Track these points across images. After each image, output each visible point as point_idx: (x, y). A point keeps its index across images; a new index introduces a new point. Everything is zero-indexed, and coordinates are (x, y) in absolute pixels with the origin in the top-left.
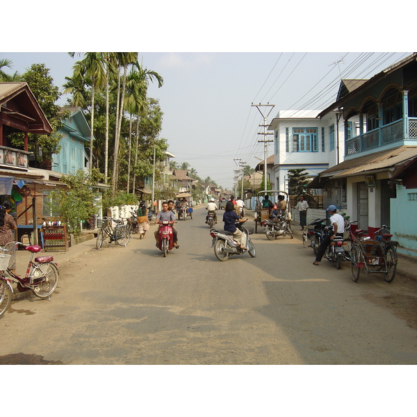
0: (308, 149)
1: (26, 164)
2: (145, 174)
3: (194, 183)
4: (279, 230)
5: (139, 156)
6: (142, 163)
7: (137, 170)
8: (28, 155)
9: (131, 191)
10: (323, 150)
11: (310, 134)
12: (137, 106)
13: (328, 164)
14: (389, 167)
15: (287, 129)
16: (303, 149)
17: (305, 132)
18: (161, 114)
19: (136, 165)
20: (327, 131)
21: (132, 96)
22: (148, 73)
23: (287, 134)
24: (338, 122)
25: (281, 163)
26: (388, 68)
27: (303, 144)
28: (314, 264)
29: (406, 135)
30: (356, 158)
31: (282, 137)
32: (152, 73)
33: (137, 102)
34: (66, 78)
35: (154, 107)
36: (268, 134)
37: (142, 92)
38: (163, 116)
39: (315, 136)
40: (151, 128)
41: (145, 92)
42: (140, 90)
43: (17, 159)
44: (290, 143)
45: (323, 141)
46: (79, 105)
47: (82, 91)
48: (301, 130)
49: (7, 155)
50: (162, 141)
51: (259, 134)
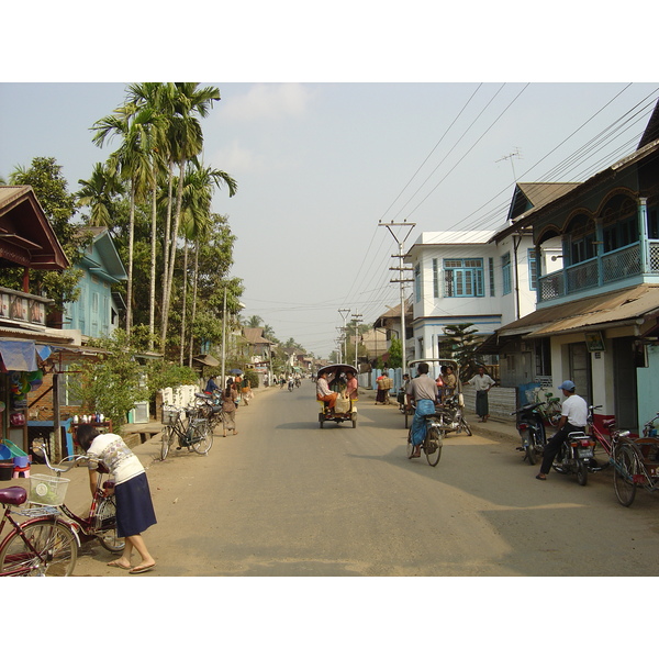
0: (469, 292)
1: (43, 319)
2: (209, 335)
3: (272, 348)
4: (450, 422)
5: (197, 306)
6: (204, 318)
7: (197, 329)
8: (45, 304)
9: (186, 363)
10: (492, 294)
11: (470, 269)
12: (196, 226)
13: (500, 316)
14: (635, 318)
15: (435, 261)
16: (460, 292)
17: (463, 265)
18: (233, 238)
19: (193, 321)
20: (497, 263)
21: (188, 210)
22: (213, 174)
23: (435, 269)
24: (516, 249)
25: (426, 315)
26: (618, 163)
27: (460, 285)
28: (538, 477)
29: (647, 268)
30: (559, 306)
31: (428, 274)
32: (219, 174)
33: (196, 219)
34: (81, 182)
35: (220, 228)
36: (406, 269)
37: (204, 203)
38: (235, 243)
39: (479, 273)
40: (216, 261)
41: (207, 205)
42: (200, 202)
43: (30, 310)
44: (440, 283)
45: (492, 280)
46: (102, 225)
47: (107, 203)
48: (457, 263)
49: (15, 304)
50: (235, 282)
51: (392, 269)
